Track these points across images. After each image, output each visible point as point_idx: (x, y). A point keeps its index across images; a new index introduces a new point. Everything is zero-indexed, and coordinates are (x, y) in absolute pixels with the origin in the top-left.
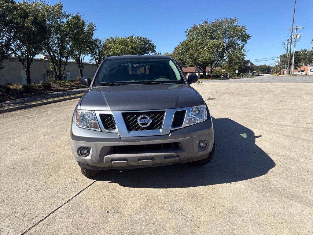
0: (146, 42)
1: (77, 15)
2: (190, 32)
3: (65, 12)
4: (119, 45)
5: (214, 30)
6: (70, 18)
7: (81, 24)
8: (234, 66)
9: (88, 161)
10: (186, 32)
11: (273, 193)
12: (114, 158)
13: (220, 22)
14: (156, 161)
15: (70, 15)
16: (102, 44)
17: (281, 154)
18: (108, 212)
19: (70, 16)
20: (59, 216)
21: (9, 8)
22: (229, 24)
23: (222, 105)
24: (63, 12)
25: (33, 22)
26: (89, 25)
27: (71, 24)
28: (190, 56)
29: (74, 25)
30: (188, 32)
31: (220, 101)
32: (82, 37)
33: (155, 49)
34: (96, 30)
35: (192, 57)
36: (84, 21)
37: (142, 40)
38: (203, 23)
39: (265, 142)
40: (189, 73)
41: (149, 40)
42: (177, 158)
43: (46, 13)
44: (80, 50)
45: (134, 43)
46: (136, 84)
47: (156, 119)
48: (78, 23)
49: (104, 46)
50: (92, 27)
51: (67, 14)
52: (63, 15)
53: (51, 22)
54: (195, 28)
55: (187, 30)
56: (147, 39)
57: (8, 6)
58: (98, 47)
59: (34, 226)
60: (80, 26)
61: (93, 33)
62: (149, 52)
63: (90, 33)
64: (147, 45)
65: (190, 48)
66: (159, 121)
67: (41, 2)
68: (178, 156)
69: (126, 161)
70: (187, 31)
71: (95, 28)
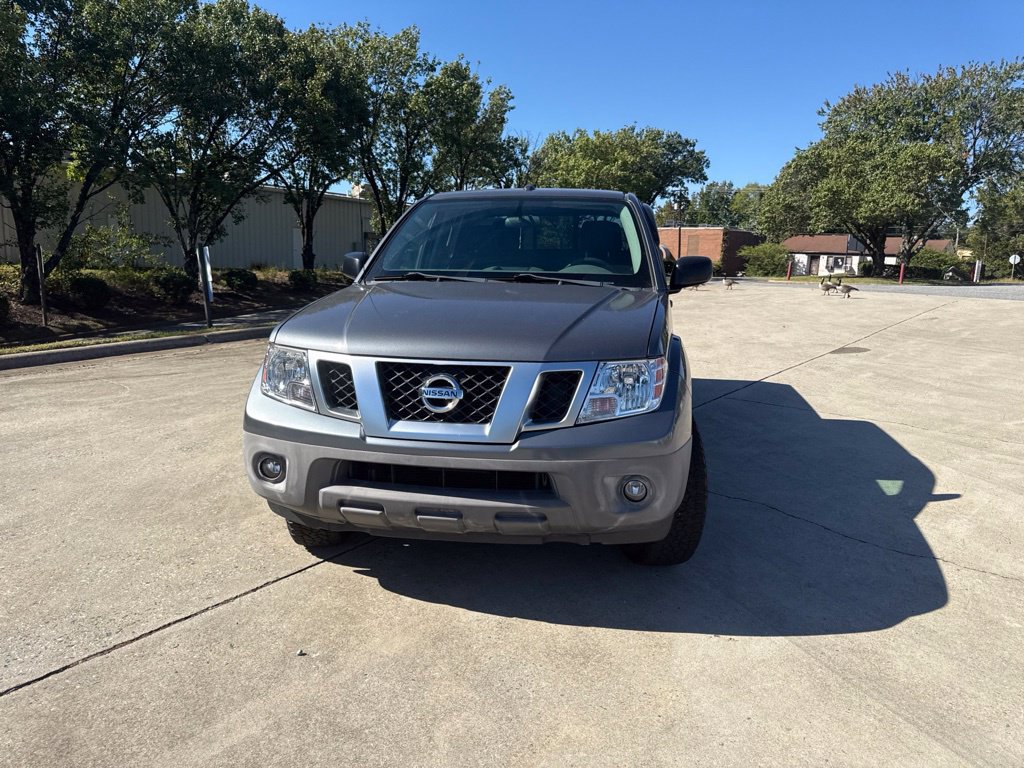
0: (676, 145)
1: (458, 64)
2: (837, 112)
3: (424, 55)
4: (584, 158)
5: (931, 105)
6: (438, 74)
7: (468, 92)
8: (1008, 240)
9: (279, 496)
10: (821, 113)
11: (871, 696)
12: (346, 496)
13: (959, 76)
14: (471, 524)
15: (440, 63)
16: (529, 153)
17: (994, 570)
18: (302, 654)
19: (438, 68)
20: (174, 639)
21: (269, 47)
22: (994, 84)
23: (879, 375)
24: (420, 54)
25: (329, 88)
26: (493, 95)
27: (438, 93)
28: (825, 196)
29: (444, 96)
30: (828, 112)
31: (882, 359)
32: (469, 132)
33: (705, 170)
34: (512, 108)
35: (834, 201)
36: (479, 82)
37: (664, 140)
38: (889, 79)
39: (958, 519)
40: (826, 257)
41: (687, 141)
42: (539, 525)
43: (369, 59)
44: (462, 172)
45: (634, 149)
46: (483, 280)
47: (479, 391)
48: (456, 87)
49: (537, 162)
50: (501, 99)
51: (430, 62)
52: (419, 65)
53: (382, 86)
54: (858, 98)
55: (828, 105)
56: (679, 136)
57: (265, 40)
58: (517, 164)
59: (102, 653)
60: (464, 96)
61: (503, 121)
62: (685, 181)
63: (497, 119)
64: (680, 158)
65: (831, 170)
66: (487, 398)
67: (360, 28)
68: (543, 518)
69: (378, 512)
70: (826, 109)
71: (510, 103)
